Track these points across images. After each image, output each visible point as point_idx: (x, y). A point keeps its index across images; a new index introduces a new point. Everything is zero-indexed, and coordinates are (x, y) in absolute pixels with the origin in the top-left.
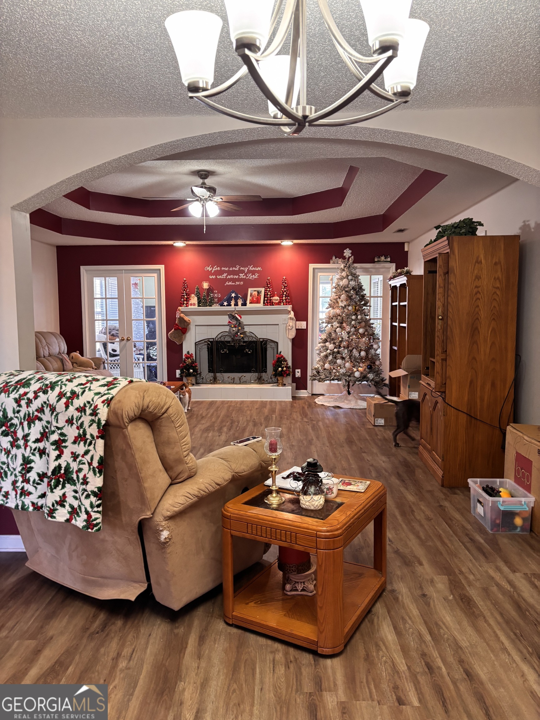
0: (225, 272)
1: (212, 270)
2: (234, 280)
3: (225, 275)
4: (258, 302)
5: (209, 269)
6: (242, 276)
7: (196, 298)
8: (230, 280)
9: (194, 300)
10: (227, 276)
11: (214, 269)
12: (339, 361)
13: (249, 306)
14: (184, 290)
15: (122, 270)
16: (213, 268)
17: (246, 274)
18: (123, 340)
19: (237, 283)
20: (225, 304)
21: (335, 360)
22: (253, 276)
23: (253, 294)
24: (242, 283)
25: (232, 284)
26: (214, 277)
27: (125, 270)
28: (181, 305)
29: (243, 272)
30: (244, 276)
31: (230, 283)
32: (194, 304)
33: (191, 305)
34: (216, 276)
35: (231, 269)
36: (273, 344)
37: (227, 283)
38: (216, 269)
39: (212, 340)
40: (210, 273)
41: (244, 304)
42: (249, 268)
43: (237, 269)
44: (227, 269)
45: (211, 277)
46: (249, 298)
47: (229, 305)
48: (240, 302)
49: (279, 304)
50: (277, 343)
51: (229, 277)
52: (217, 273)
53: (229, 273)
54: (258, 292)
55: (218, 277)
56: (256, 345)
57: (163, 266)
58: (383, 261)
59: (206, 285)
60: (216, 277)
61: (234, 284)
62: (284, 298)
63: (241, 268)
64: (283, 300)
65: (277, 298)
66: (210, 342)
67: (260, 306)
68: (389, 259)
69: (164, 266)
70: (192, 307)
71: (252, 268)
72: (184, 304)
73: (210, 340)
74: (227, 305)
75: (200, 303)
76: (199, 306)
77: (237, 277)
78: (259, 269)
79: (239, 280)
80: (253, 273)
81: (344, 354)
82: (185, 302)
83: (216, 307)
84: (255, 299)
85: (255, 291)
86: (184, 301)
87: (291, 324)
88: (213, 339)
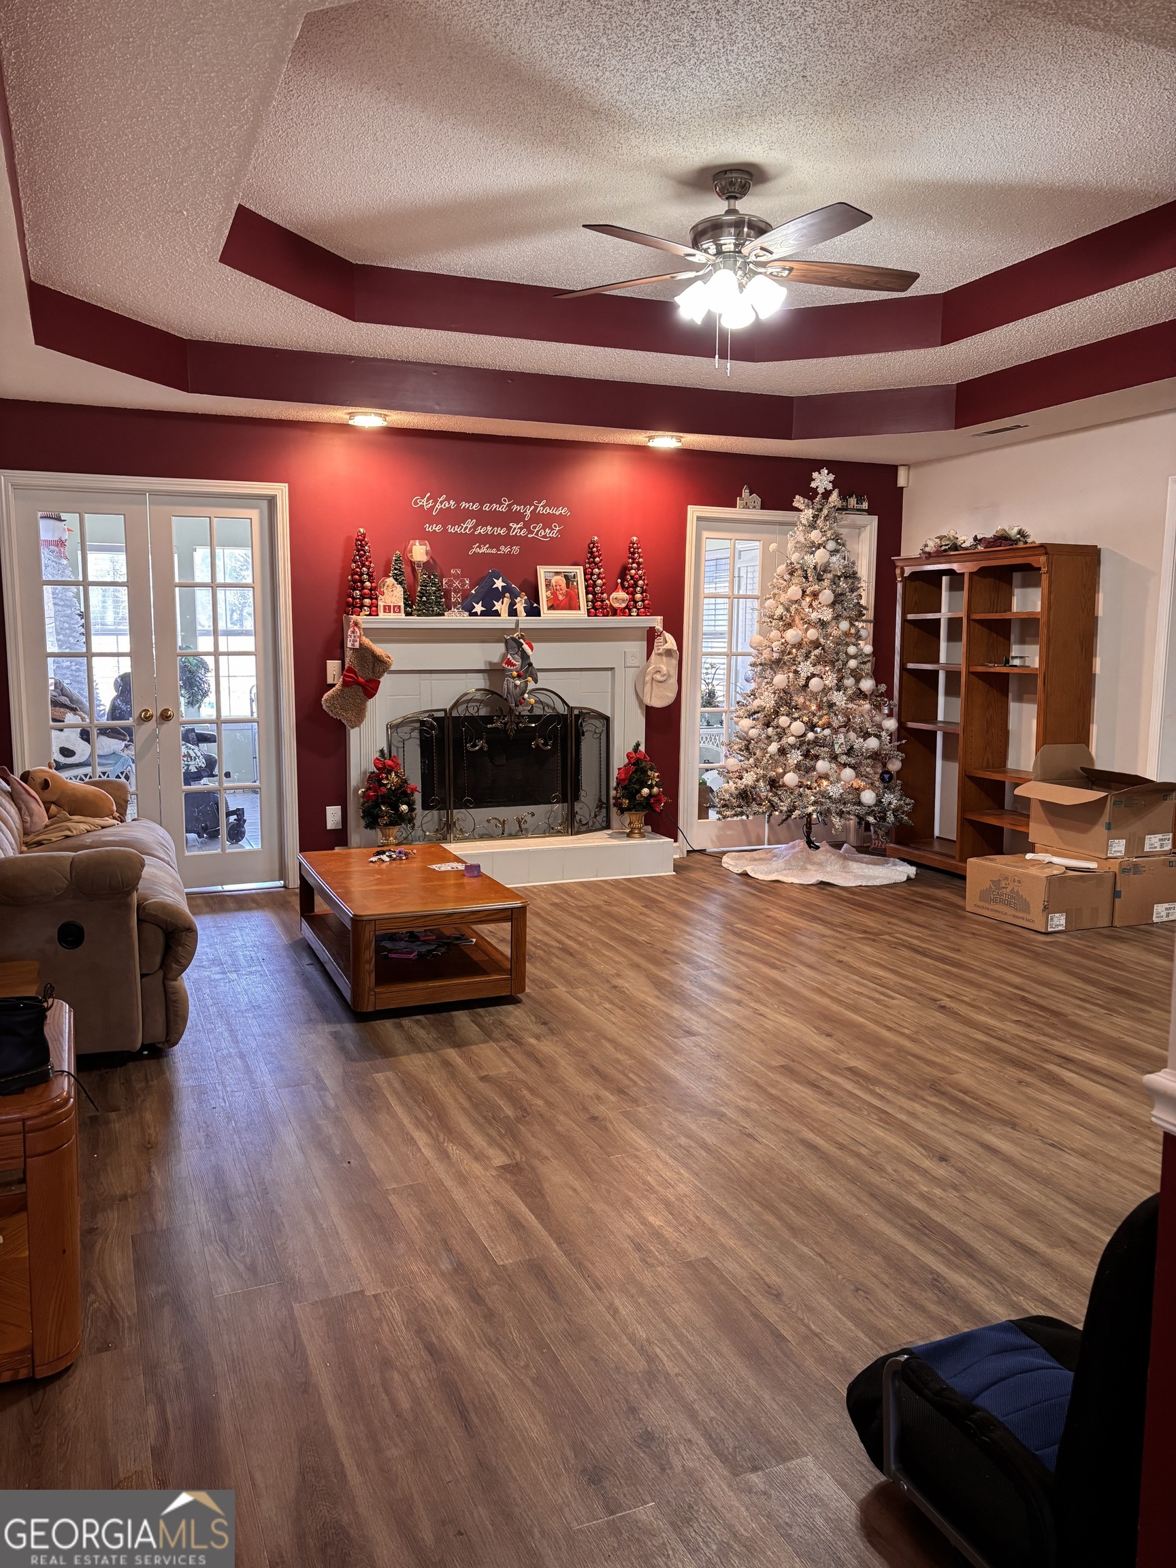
0: (470, 514)
1: (432, 508)
2: (494, 541)
3: (470, 523)
4: (572, 605)
5: (425, 503)
6: (516, 529)
7: (399, 590)
8: (483, 540)
9: (393, 594)
10: (475, 527)
11: (438, 506)
12: (822, 766)
13: (549, 616)
14: (364, 565)
15: (142, 493)
16: (435, 502)
17: (527, 526)
18: (148, 719)
19: (504, 550)
20: (479, 608)
21: (808, 763)
22: (548, 531)
23: (553, 582)
24: (516, 550)
25: (489, 551)
26: (438, 528)
27: (153, 493)
28: (357, 607)
29: (518, 517)
30: (521, 529)
31: (484, 550)
32: (397, 609)
33: (387, 609)
34: (444, 526)
35: (486, 507)
36: (597, 723)
37: (476, 549)
38: (445, 503)
39: (442, 714)
40: (426, 516)
41: (533, 611)
42: (536, 507)
43: (503, 508)
44: (475, 507)
45: (429, 528)
46: (544, 594)
47: (490, 612)
48: (520, 605)
49: (626, 611)
50: (607, 719)
51: (481, 530)
52: (448, 517)
53: (483, 518)
54: (566, 577)
55: (451, 529)
56: (565, 726)
57: (284, 487)
58: (853, 509)
59: (419, 552)
60: (445, 530)
61: (494, 551)
62: (638, 596)
63: (515, 507)
64: (636, 602)
65: (621, 594)
66: (435, 719)
67: (579, 616)
68: (865, 505)
69: (287, 485)
70: (392, 616)
71: (544, 506)
72: (362, 606)
73: (437, 715)
74: (483, 614)
75: (412, 604)
76: (408, 614)
77: (502, 531)
78: (562, 511)
79: (509, 540)
80: (547, 521)
81: (836, 747)
82: (367, 601)
83: (455, 619)
84: (561, 597)
85: (557, 573)
86: (363, 597)
87: (664, 669)
88: (445, 710)
